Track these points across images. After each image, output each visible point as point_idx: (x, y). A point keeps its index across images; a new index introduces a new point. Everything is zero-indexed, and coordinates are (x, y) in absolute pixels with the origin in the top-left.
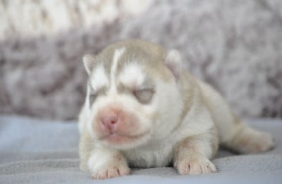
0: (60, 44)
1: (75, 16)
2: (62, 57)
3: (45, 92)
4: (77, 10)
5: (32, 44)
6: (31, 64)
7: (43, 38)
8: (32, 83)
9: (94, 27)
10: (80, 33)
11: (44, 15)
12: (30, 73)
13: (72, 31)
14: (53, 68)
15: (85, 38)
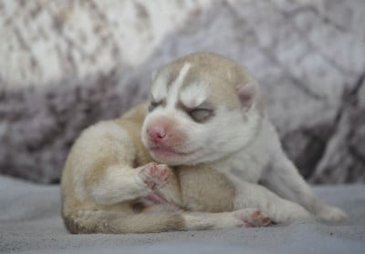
0: (51, 96)
1: (68, 65)
2: (52, 110)
3: (32, 148)
4: (70, 58)
5: (19, 96)
6: (17, 117)
7: (32, 89)
8: (18, 138)
9: (88, 77)
10: (73, 85)
11: (34, 63)
12: (16, 126)
13: (64, 82)
14: (41, 122)
15: (78, 90)
